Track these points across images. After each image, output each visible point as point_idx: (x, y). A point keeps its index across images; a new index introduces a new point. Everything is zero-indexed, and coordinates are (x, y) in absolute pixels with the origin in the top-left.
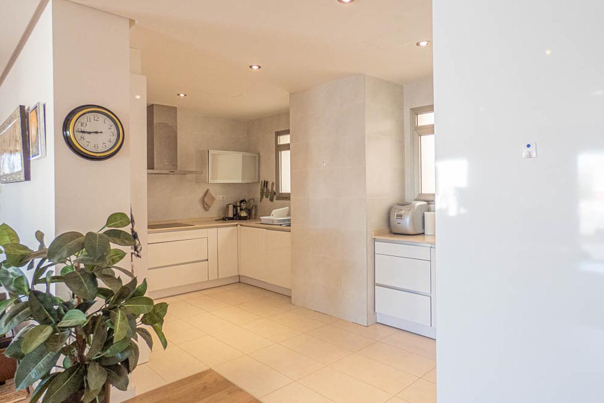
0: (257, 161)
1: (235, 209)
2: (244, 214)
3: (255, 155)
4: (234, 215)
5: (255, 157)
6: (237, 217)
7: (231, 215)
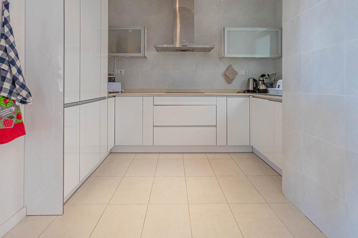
0: (279, 35)
1: (255, 83)
2: (262, 87)
3: (277, 30)
4: (254, 88)
5: (277, 32)
6: (256, 90)
7: (251, 88)
